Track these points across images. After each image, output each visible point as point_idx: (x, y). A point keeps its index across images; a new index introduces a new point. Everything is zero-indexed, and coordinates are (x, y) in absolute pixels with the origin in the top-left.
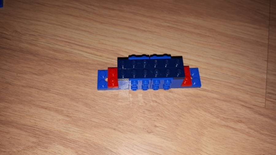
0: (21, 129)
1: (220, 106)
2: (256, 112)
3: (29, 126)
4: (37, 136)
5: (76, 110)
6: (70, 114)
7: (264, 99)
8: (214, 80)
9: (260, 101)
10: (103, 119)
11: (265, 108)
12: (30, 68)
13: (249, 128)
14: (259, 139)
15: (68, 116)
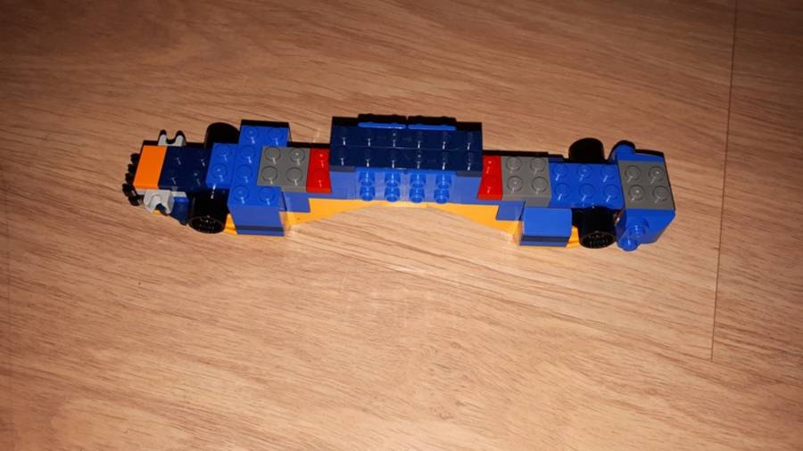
0: (153, 411)
1: (605, 357)
2: (690, 371)
3: (172, 404)
4: (188, 426)
5: (278, 367)
6: (264, 375)
7: (710, 341)
8: (593, 294)
9: (701, 344)
10: (340, 388)
11: (711, 360)
12: (168, 268)
13: (673, 407)
14: (697, 433)
15: (258, 380)
